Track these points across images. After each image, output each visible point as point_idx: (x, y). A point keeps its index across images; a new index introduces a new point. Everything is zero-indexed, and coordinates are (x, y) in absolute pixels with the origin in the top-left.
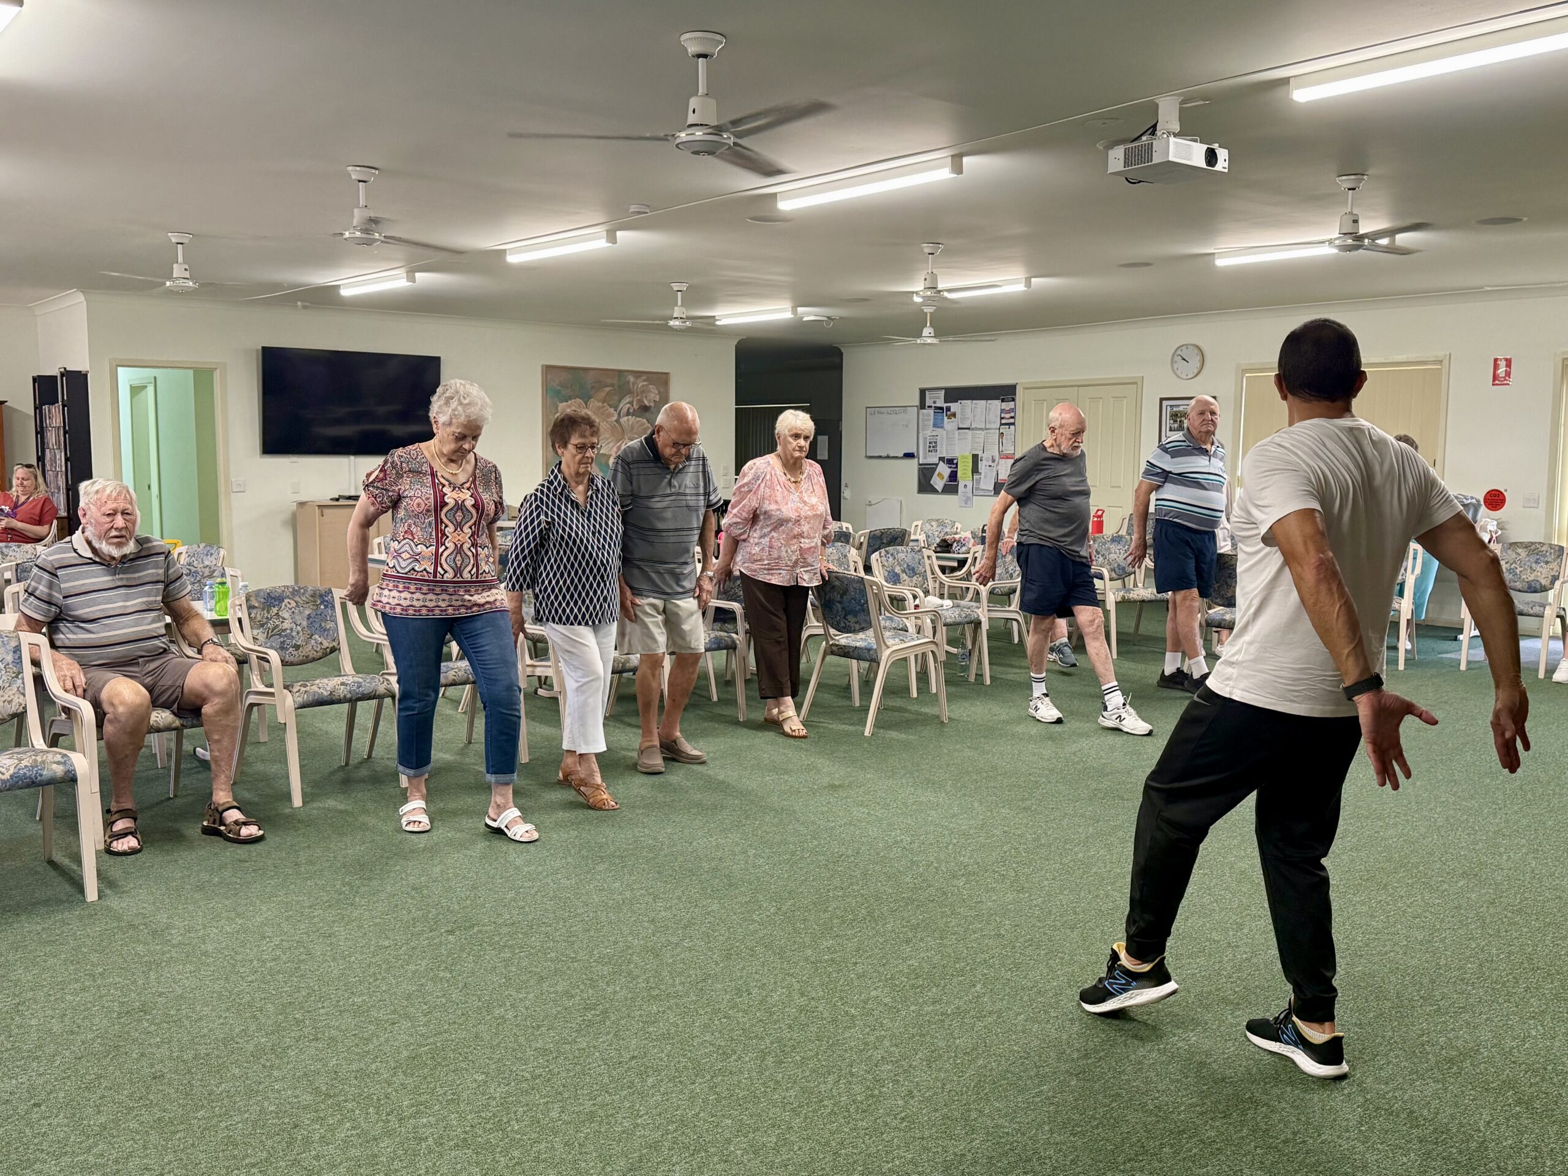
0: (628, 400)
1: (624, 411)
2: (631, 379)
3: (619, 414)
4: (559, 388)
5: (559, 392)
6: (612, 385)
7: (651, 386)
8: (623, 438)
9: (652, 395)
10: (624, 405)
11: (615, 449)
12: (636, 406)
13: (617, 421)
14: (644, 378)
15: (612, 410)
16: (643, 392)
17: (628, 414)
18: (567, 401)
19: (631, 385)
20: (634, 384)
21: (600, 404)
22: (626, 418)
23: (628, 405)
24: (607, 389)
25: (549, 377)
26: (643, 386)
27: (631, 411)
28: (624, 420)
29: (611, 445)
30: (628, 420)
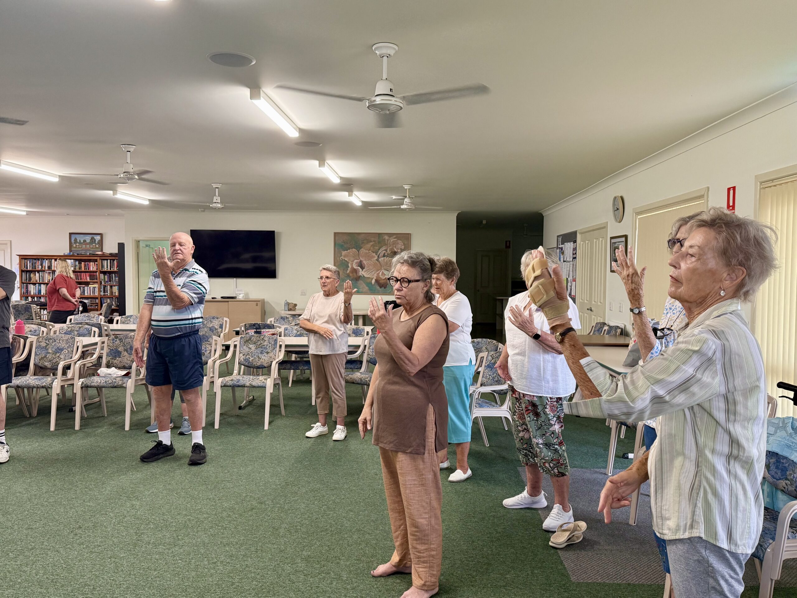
0: (384, 249)
1: (382, 254)
2: (386, 237)
3: (378, 257)
4: (343, 244)
5: (342, 246)
6: (374, 241)
7: (399, 241)
8: (381, 269)
9: (400, 246)
10: (382, 252)
11: (376, 275)
12: (389, 252)
13: (377, 260)
14: (395, 236)
15: (374, 254)
16: (394, 244)
17: (384, 256)
18: (347, 250)
19: (386, 241)
20: (388, 241)
21: (367, 251)
22: (382, 258)
23: (384, 251)
24: (371, 243)
25: (337, 238)
26: (394, 241)
27: (386, 254)
28: (381, 259)
29: (373, 273)
30: (384, 259)
